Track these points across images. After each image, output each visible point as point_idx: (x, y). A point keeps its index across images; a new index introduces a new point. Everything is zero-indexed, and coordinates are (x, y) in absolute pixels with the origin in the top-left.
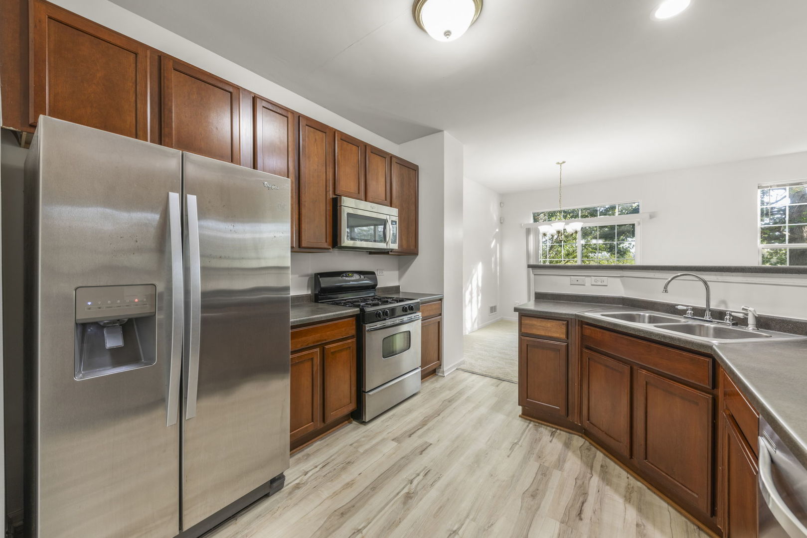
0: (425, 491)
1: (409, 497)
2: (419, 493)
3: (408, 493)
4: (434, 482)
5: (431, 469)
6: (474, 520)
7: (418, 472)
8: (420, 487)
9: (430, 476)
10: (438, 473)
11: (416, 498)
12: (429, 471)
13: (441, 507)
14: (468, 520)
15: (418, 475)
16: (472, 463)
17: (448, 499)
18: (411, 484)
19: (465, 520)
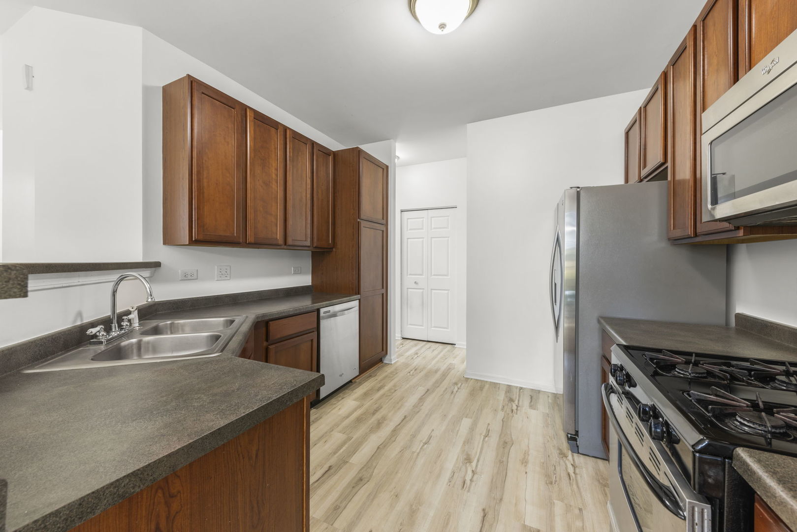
0: (457, 466)
1: (468, 460)
2: (461, 464)
3: (470, 462)
4: (453, 476)
5: (462, 489)
6: (413, 452)
7: (473, 484)
8: (463, 469)
9: (459, 482)
10: (453, 487)
11: (462, 460)
12: (463, 487)
13: (439, 456)
14: (418, 451)
15: (471, 480)
16: (418, 509)
17: (435, 463)
18: (473, 471)
19: (420, 451)
